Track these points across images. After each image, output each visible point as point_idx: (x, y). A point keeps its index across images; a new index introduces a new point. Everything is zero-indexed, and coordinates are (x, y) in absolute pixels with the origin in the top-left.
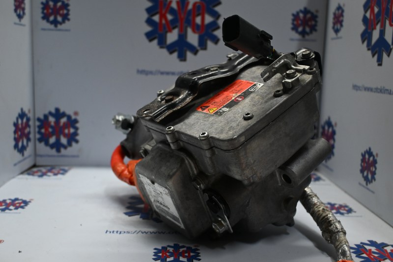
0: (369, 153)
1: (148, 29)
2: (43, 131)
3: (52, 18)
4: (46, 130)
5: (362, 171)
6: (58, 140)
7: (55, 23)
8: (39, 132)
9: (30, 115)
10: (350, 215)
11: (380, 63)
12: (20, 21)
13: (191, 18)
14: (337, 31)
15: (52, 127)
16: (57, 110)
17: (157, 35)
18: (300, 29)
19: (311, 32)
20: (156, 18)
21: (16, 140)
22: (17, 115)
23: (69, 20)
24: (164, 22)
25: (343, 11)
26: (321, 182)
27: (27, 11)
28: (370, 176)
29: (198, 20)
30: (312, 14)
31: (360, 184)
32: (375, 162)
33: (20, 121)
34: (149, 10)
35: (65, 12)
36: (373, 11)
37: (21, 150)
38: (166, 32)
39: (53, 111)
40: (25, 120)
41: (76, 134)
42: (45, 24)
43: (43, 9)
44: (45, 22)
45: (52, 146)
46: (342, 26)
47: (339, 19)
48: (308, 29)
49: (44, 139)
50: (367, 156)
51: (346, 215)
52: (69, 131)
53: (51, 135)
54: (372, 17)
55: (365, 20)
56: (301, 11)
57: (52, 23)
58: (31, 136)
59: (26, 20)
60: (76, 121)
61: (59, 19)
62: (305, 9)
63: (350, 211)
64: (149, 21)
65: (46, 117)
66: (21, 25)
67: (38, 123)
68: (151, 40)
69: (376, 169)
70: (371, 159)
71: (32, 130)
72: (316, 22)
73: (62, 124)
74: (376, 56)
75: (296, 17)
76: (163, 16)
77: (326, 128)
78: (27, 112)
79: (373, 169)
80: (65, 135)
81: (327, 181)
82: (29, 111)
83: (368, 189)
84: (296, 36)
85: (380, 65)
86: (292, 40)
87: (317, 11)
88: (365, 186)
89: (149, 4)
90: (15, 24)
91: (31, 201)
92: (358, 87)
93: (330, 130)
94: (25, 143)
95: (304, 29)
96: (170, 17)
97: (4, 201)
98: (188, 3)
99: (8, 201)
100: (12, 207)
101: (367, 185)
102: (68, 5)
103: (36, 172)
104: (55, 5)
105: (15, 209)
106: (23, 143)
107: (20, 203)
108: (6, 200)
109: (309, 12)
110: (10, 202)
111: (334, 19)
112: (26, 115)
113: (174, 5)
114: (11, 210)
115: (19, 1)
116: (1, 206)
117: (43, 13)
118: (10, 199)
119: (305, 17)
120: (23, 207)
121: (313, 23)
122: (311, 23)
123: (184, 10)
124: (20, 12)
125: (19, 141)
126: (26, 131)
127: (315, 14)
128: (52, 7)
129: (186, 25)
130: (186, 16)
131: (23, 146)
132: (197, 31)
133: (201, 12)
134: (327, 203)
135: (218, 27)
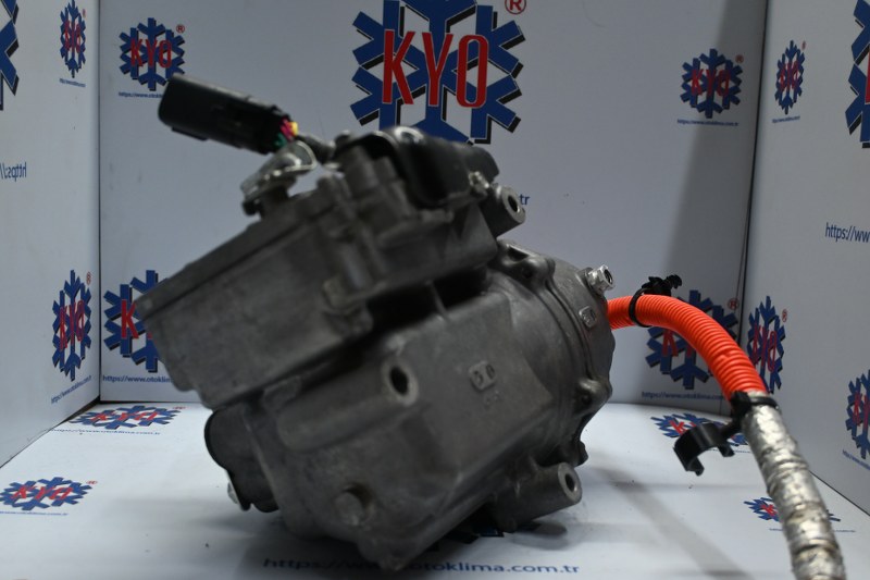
0: (868, 382)
1: (360, 95)
2: (118, 322)
3: (143, 70)
4: (126, 320)
5: (851, 425)
7: (151, 80)
8: (110, 326)
9: (91, 287)
12: (73, 75)
13: (455, 71)
14: (786, 104)
16: (151, 275)
17: (378, 111)
18: (701, 98)
19: (726, 105)
20: (378, 71)
21: (59, 344)
22: (61, 287)
24: (394, 79)
25: (801, 59)
27: (89, 53)
29: (472, 76)
30: (729, 64)
31: (847, 454)
33: (67, 301)
34: (360, 53)
35: (174, 55)
37: (69, 366)
38: (400, 103)
39: (142, 278)
40: (78, 298)
42: (128, 83)
43: (125, 49)
44: (128, 77)
45: (138, 358)
46: (798, 91)
47: (791, 76)
48: (718, 99)
49: (120, 341)
50: (863, 391)
53: (136, 332)
55: (857, 78)
56: (704, 58)
57: (143, 80)
58: (92, 334)
59: (87, 72)
61: (161, 71)
62: (713, 52)
64: (362, 79)
65: (125, 290)
66: (75, 84)
67: (107, 305)
68: (364, 121)
71: (94, 320)
72: (738, 82)
75: (692, 71)
76: (393, 67)
77: (762, 322)
78: (83, 280)
83: (867, 466)
84: (694, 114)
86: (682, 122)
87: (740, 58)
88: (861, 460)
89: (362, 40)
90: (62, 81)
91: (91, 485)
92: (839, 229)
93: (772, 327)
94: (78, 351)
95: (710, 98)
96: (407, 70)
97: (30, 484)
98: (450, 38)
99: (39, 486)
100: (46, 501)
101: (864, 457)
102: (181, 41)
103: (102, 416)
104: (151, 41)
105: (54, 504)
106: (73, 348)
107: (66, 491)
108: (34, 483)
109: (722, 60)
110: (42, 488)
111: (779, 75)
112: (82, 287)
113: (418, 43)
114: (45, 506)
115: (71, 32)
116: (24, 496)
117: (123, 57)
118: (42, 481)
119: (711, 71)
120: (72, 501)
121: (731, 84)
122: (727, 84)
123: (441, 54)
124: (73, 55)
125: (65, 346)
126: (81, 324)
127: (735, 64)
128: (144, 43)
129: (444, 87)
130: (443, 68)
131: (73, 357)
132: (467, 102)
133: (478, 58)
134: (769, 498)
135: (518, 93)
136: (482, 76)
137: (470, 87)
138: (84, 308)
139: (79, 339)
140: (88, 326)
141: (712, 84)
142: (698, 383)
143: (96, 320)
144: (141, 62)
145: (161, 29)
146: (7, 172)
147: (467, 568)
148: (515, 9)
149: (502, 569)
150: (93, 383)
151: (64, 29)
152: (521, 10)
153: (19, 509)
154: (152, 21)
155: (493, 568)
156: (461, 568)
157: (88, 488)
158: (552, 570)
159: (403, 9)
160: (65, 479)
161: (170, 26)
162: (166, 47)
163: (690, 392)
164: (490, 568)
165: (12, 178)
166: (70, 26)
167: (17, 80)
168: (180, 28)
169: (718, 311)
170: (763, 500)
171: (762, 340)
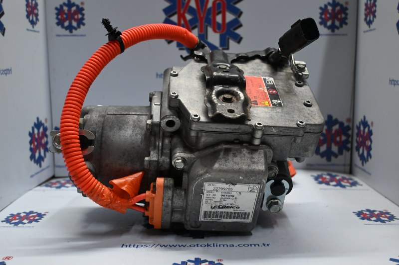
3: (66, 24)
7: (70, 28)
9: (47, 125)
10: (392, 222)
12: (33, 27)
13: (211, 17)
14: (369, 23)
18: (329, 23)
19: (341, 26)
20: (174, 19)
21: (33, 151)
22: (33, 125)
23: (84, 24)
24: (182, 22)
25: (375, 1)
26: (358, 187)
27: (41, 17)
29: (219, 19)
30: (342, 6)
33: (36, 131)
34: (166, 11)
35: (80, 16)
37: (39, 161)
40: (41, 130)
42: (60, 30)
43: (57, 14)
44: (60, 27)
46: (374, 16)
47: (371, 9)
48: (337, 23)
51: (387, 222)
56: (329, 4)
57: (66, 28)
58: (49, 146)
59: (40, 26)
61: (74, 24)
62: (334, 1)
63: (392, 218)
64: (168, 22)
66: (34, 31)
68: (169, 43)
71: (49, 140)
72: (346, 14)
75: (324, 10)
76: (182, 16)
77: (362, 128)
78: (43, 121)
81: (365, 186)
82: (46, 120)
87: (347, 3)
89: (167, 4)
90: (28, 30)
91: (46, 214)
92: (395, 81)
93: (366, 130)
94: (42, 154)
95: (333, 23)
96: (188, 17)
97: (19, 214)
98: (208, 1)
99: (22, 215)
100: (25, 221)
102: (82, 9)
103: (55, 184)
104: (69, 10)
105: (28, 223)
106: (40, 153)
107: (34, 217)
108: (21, 213)
109: (338, 4)
110: (24, 216)
111: (366, 10)
112: (43, 125)
113: (193, 4)
114: (24, 224)
115: (31, 7)
116: (15, 219)
117: (57, 18)
118: (24, 213)
119: (333, 10)
120: (37, 221)
121: (343, 16)
122: (341, 16)
123: (204, 9)
124: (33, 18)
125: (36, 152)
126: (43, 141)
127: (345, 6)
128: (66, 11)
129: (206, 24)
130: (205, 15)
131: (40, 157)
132: (217, 31)
133: (221, 9)
134: (365, 210)
135: (241, 26)
136: (224, 18)
137: (218, 24)
138: (44, 134)
139: (43, 148)
140: (47, 143)
141: (334, 16)
142: (333, 158)
144: (65, 20)
145: (74, 5)
146: (2, 72)
147: (217, 246)
149: (233, 246)
150: (51, 169)
151: (27, 6)
153: (12, 225)
154: (69, 1)
155: (229, 245)
156: (214, 246)
157: (45, 215)
158: (257, 246)
160: (35, 211)
161: (78, 3)
162: (76, 12)
163: (330, 163)
164: (227, 246)
165: (4, 75)
166: (30, 4)
167: (5, 29)
168: (82, 3)
169: (341, 124)
170: (362, 211)
171: (362, 136)
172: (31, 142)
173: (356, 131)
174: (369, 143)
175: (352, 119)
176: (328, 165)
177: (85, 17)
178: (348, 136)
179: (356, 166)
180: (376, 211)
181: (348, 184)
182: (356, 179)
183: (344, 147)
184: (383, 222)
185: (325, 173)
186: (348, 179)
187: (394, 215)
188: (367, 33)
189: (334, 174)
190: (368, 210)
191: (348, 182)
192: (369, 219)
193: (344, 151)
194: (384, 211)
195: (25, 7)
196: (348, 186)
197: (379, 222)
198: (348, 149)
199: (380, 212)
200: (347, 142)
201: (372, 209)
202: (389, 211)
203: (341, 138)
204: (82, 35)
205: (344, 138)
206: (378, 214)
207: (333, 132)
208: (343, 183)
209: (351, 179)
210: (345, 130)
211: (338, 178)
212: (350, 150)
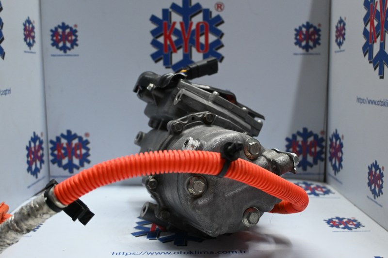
0: (376, 166)
1: (154, 50)
2: (56, 152)
3: (61, 44)
4: (59, 151)
5: (370, 184)
6: (71, 161)
7: (64, 49)
8: (53, 154)
9: (43, 138)
10: (358, 229)
11: (382, 76)
12: (30, 49)
13: (195, 38)
14: (340, 44)
15: (64, 149)
16: (69, 132)
17: (162, 56)
18: (304, 43)
19: (315, 46)
20: (161, 40)
21: (30, 163)
22: (29, 139)
23: (77, 45)
24: (168, 43)
25: (344, 24)
26: (331, 195)
27: (37, 39)
28: (377, 190)
29: (202, 40)
30: (315, 28)
31: (368, 197)
32: (381, 175)
33: (33, 145)
34: (153, 32)
35: (73, 38)
36: (372, 24)
37: (35, 173)
38: (172, 53)
39: (65, 133)
40: (37, 143)
41: (87, 155)
42: (55, 50)
43: (53, 36)
44: (54, 48)
45: (65, 167)
46: (344, 39)
47: (341, 32)
48: (311, 43)
49: (57, 160)
50: (374, 170)
51: (354, 230)
52: (81, 152)
53: (63, 156)
54: (372, 31)
55: (366, 33)
56: (303, 26)
57: (61, 49)
58: (45, 158)
59: (36, 47)
60: (87, 142)
61: (68, 45)
62: (308, 23)
63: (358, 225)
64: (155, 43)
65: (58, 139)
66: (32, 52)
67: (51, 146)
68: (156, 62)
69: (383, 182)
70: (378, 172)
71: (45, 152)
72: (319, 35)
73: (73, 145)
74: (378, 69)
75: (299, 32)
76: (168, 37)
77: (334, 140)
78: (39, 135)
79: (380, 182)
80: (77, 156)
81: (337, 194)
82: (42, 134)
83: (376, 202)
84: (300, 50)
85: (382, 78)
86: (296, 54)
87: (320, 25)
88: (374, 199)
89: (153, 27)
90: (25, 52)
91: (43, 223)
92: (362, 99)
93: (338, 142)
94: (38, 166)
95: (307, 43)
96: (174, 38)
98: (192, 24)
101: (375, 198)
102: (76, 31)
104: (64, 32)
106: (36, 165)
109: (311, 26)
111: (336, 32)
112: (39, 138)
113: (178, 26)
115: (28, 31)
117: (52, 39)
119: (307, 31)
120: (34, 230)
122: (315, 37)
123: (188, 31)
124: (30, 41)
125: (32, 164)
126: (39, 154)
127: (318, 27)
128: (61, 33)
129: (190, 44)
130: (190, 36)
131: (36, 168)
132: (201, 50)
133: (204, 31)
134: (335, 218)
135: (222, 46)
136: (207, 39)
137: (202, 44)
138: (40, 148)
139: (39, 161)
140: (42, 155)
141: (308, 37)
142: (308, 168)
143: (46, 152)
144: (60, 41)
145: (68, 27)
146: (2, 93)
147: (198, 253)
148: (219, 9)
149: (213, 253)
151: (25, 30)
152: (222, 10)
154: (63, 24)
156: (196, 253)
158: (234, 252)
159: (170, 13)
161: (71, 25)
162: (70, 34)
163: (306, 172)
164: (208, 253)
165: (4, 95)
166: (28, 28)
167: (4, 53)
168: (76, 26)
169: (316, 136)
170: (332, 219)
171: (335, 148)
172: (28, 156)
173: (329, 143)
174: (341, 155)
175: (325, 132)
176: (304, 174)
177: (78, 38)
178: (322, 147)
179: (329, 175)
180: (344, 219)
181: (321, 193)
182: (329, 187)
183: (318, 157)
184: (350, 229)
185: (301, 181)
186: (322, 188)
187: (361, 223)
188: (338, 54)
189: (309, 182)
190: (337, 218)
191: (322, 191)
192: (337, 226)
193: (319, 161)
194: (352, 219)
195: (22, 31)
196: (321, 194)
197: (346, 230)
198: (322, 160)
199: (348, 219)
200: (321, 152)
201: (341, 217)
202: (356, 219)
203: (315, 149)
204: (75, 55)
205: (318, 149)
206: (346, 222)
207: (309, 143)
208: (317, 192)
209: (325, 188)
210: (319, 141)
211: (312, 186)
212: (324, 160)
